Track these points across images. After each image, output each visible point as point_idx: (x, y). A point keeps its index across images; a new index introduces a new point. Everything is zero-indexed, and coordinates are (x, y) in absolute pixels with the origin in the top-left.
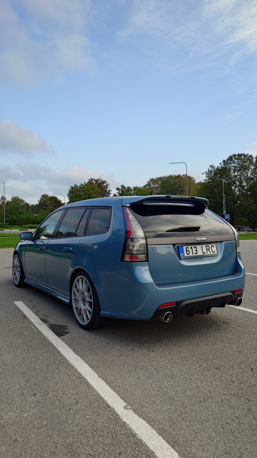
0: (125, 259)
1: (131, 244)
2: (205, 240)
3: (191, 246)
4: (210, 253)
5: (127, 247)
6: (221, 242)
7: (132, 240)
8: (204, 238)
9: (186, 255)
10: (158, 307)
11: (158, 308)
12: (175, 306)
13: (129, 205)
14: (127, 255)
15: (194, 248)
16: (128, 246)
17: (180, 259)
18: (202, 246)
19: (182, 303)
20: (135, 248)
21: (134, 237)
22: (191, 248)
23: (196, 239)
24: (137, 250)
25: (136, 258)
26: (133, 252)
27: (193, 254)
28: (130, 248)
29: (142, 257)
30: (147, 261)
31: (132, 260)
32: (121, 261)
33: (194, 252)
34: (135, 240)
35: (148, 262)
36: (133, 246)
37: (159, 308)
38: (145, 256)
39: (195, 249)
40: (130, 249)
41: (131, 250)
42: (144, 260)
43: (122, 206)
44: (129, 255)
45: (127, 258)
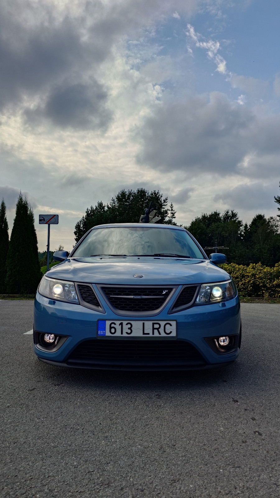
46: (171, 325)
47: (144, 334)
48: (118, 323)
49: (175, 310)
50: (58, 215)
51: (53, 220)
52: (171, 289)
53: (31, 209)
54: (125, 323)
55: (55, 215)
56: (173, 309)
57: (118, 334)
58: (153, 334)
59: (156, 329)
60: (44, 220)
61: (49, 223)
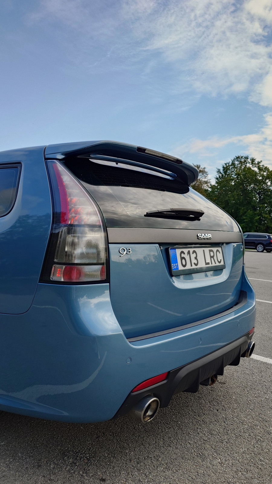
0: (51, 277)
1: (69, 238)
2: (210, 239)
3: (188, 250)
4: (216, 263)
5: (59, 247)
6: (227, 243)
7: (71, 229)
8: (209, 235)
9: (181, 268)
10: (132, 392)
11: (130, 394)
12: (165, 382)
13: (60, 157)
14: (58, 266)
15: (193, 253)
16: (59, 244)
17: (172, 276)
18: (204, 250)
19: (178, 374)
20: (78, 251)
21: (76, 223)
22: (189, 253)
23: (199, 235)
24: (82, 256)
25: (80, 273)
26: (72, 259)
27: (192, 266)
28: (66, 250)
29: (94, 271)
30: (107, 280)
31: (70, 278)
32: (41, 281)
33: (194, 261)
34: (78, 229)
35: (109, 283)
36: (73, 245)
37: (132, 394)
38: (102, 268)
39: (194, 255)
40: (66, 252)
41: (69, 255)
42: (99, 279)
43: (46, 159)
44: (64, 267)
45: (58, 275)
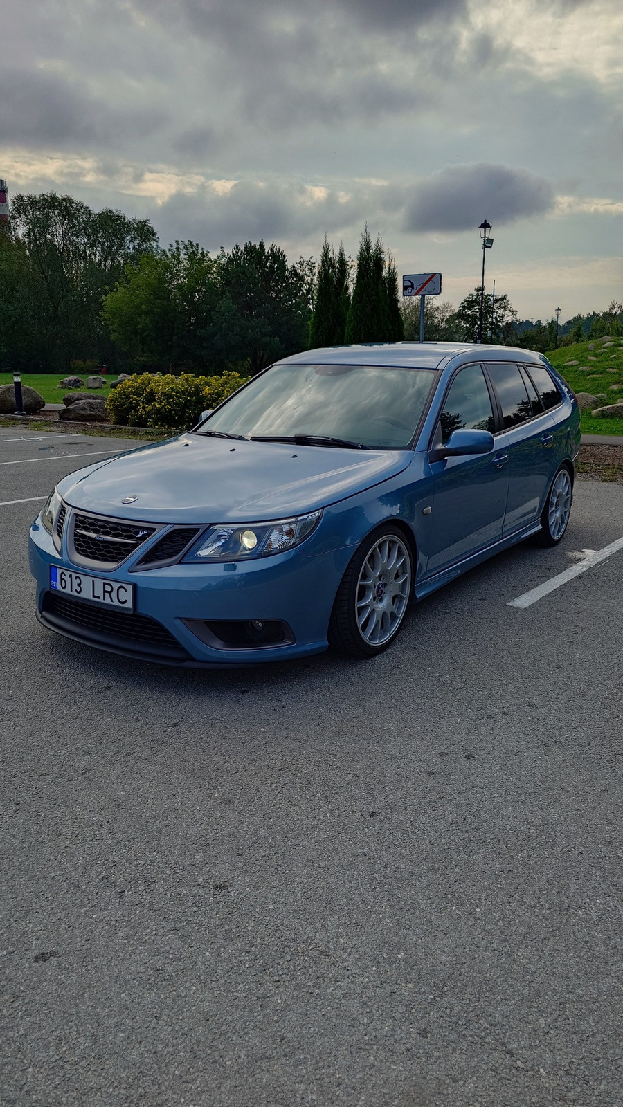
46: (126, 591)
47: (94, 596)
48: (68, 573)
49: (140, 567)
50: (440, 274)
51: (429, 286)
52: (154, 530)
53: (392, 264)
54: (74, 575)
55: (434, 275)
56: (138, 564)
57: (67, 590)
58: (104, 599)
59: (107, 592)
60: (412, 286)
61: (421, 293)
